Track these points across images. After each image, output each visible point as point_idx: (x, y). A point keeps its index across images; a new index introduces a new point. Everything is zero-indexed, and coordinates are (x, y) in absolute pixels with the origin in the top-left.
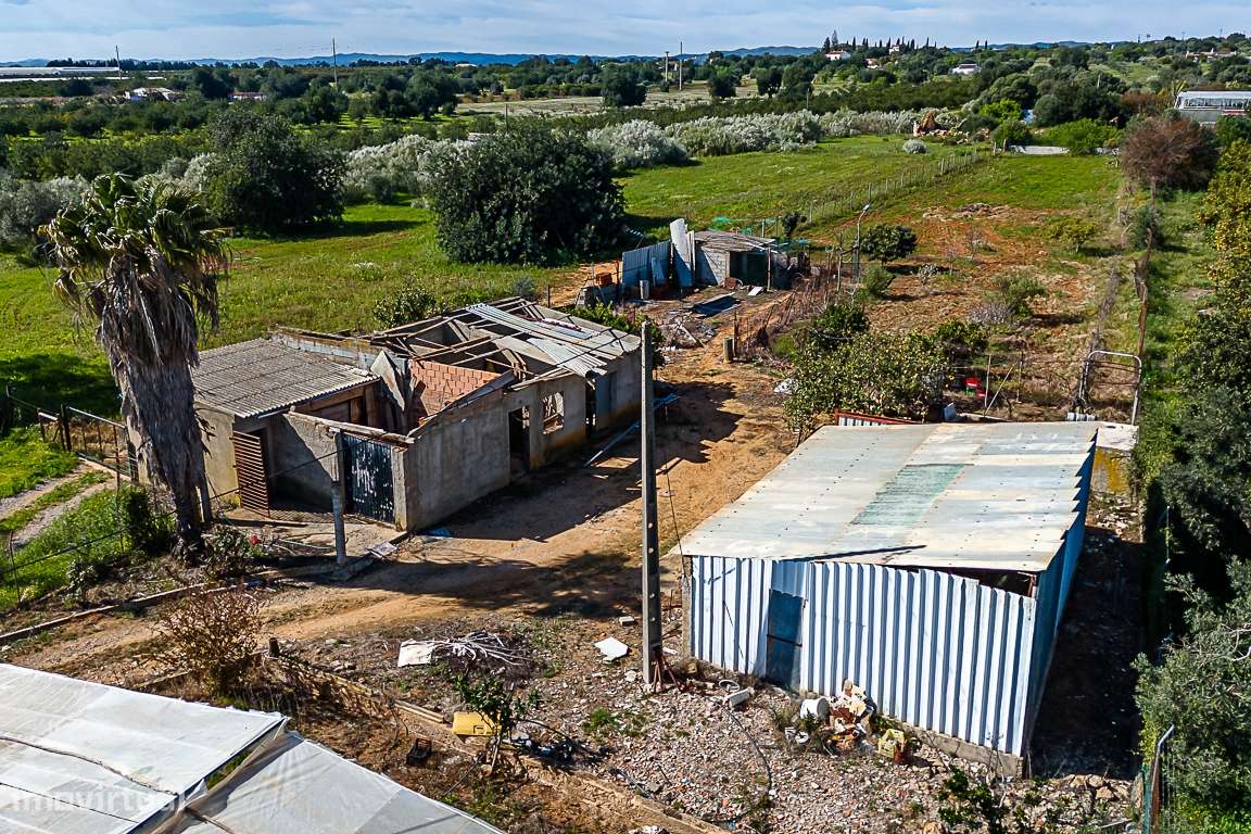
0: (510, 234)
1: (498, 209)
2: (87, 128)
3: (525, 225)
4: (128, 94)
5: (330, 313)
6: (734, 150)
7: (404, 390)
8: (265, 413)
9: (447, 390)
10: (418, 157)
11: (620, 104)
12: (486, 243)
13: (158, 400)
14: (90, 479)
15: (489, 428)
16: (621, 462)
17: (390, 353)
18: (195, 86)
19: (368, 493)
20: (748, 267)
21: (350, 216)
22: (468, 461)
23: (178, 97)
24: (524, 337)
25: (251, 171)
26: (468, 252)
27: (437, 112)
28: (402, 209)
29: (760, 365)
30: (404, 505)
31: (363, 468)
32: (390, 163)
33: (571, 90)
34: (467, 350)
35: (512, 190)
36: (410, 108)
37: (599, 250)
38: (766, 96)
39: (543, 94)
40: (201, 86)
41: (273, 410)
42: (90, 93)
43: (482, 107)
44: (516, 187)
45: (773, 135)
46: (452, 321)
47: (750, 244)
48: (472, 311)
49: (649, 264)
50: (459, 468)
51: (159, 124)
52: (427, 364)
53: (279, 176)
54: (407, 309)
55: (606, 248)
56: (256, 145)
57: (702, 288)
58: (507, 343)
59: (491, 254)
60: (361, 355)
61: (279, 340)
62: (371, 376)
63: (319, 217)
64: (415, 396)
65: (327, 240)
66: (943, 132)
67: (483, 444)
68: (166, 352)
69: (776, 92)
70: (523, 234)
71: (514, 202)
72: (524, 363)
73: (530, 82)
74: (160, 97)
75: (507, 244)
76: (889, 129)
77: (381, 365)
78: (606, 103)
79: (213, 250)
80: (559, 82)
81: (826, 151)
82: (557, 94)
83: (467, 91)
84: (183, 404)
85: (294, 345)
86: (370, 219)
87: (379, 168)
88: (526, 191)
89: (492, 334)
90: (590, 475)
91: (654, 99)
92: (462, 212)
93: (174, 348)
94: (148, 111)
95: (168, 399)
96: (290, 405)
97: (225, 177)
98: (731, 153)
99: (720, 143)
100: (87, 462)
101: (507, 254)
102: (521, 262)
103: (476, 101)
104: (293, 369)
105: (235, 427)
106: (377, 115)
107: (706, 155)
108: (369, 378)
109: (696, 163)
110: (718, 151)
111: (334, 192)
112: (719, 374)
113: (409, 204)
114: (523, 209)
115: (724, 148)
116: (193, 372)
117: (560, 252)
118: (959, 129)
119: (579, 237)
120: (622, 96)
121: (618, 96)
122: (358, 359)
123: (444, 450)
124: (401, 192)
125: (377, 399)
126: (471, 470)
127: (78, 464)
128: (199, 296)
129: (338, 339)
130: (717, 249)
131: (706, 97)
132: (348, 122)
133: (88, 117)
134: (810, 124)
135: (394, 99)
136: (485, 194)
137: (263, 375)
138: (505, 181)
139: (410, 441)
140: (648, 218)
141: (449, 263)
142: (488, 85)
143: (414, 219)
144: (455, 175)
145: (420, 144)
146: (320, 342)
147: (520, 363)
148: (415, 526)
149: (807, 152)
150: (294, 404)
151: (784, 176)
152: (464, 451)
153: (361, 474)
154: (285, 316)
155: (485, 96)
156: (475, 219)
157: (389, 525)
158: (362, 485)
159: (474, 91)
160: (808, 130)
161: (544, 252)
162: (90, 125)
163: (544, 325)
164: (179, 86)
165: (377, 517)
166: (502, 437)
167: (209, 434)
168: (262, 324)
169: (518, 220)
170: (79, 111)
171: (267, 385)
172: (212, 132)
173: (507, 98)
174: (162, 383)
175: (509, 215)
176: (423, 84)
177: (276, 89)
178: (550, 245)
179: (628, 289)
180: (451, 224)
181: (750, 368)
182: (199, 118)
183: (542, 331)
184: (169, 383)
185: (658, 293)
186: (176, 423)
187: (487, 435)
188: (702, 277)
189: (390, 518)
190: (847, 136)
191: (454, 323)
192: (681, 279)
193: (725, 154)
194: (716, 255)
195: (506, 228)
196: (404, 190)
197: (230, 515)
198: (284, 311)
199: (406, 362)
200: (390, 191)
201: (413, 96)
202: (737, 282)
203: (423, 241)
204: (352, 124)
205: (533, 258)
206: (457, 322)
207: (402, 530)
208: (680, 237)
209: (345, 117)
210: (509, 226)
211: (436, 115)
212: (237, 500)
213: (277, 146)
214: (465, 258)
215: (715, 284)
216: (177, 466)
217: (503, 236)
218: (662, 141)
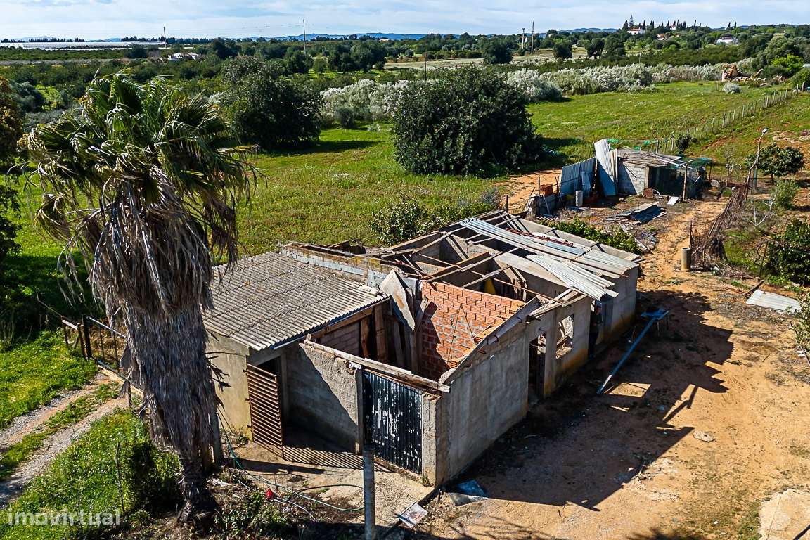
0: (455, 152)
1: (446, 131)
2: (142, 78)
3: (466, 145)
4: (170, 56)
5: (319, 216)
6: (594, 91)
7: (415, 310)
8: (281, 343)
9: (461, 314)
10: (370, 95)
11: (495, 62)
12: (436, 159)
13: (163, 353)
14: (105, 394)
15: (513, 361)
16: (636, 389)
17: (401, 273)
18: (213, 51)
19: (390, 437)
20: (663, 180)
21: (325, 136)
22: (493, 399)
23: (202, 59)
24: (522, 253)
25: (253, 102)
26: (422, 166)
27: (372, 68)
28: (361, 132)
29: (718, 274)
30: (434, 458)
31: (385, 409)
32: (350, 100)
33: (459, 54)
34: (473, 269)
35: (457, 116)
36: (355, 65)
37: (524, 164)
38: (593, 58)
39: (440, 57)
40: (217, 51)
41: (289, 339)
42: (146, 57)
43: (402, 65)
44: (460, 114)
45: (621, 80)
46: (450, 236)
47: (663, 160)
48: (465, 225)
49: (580, 177)
50: (486, 408)
51: (189, 75)
52: (440, 286)
53: (273, 107)
54: (402, 221)
55: (530, 162)
56: (258, 83)
57: (625, 197)
58: (506, 260)
59: (439, 168)
60: (371, 273)
61: (288, 254)
62: (381, 294)
63: (302, 138)
64: (425, 317)
65: (309, 155)
66: (745, 78)
67: (506, 380)
68: (173, 298)
69: (600, 55)
70: (465, 151)
71: (459, 126)
72: (524, 280)
73: (431, 49)
74: (190, 58)
75: (453, 160)
76: (696, 78)
77: (390, 284)
78: (485, 63)
79: (235, 172)
80: (450, 49)
81: (663, 92)
82: (450, 57)
83: (390, 55)
84: (193, 355)
85: (303, 259)
86: (339, 140)
87: (342, 103)
88: (469, 118)
89: (492, 251)
90: (608, 406)
91: (517, 59)
92: (418, 134)
93: (184, 291)
94: (181, 67)
95: (175, 353)
96: (306, 333)
97: (234, 107)
98: (591, 92)
99: (583, 85)
100: (105, 371)
101: (452, 167)
102: (464, 174)
103: (396, 61)
104: (304, 286)
105: (249, 359)
106: (332, 69)
107: (573, 94)
108: (379, 298)
109: (568, 100)
110: (581, 91)
111: (313, 119)
112: (682, 282)
113: (366, 129)
114: (466, 131)
115: (586, 89)
116: (206, 315)
117: (494, 165)
118: (757, 76)
119: (510, 153)
120: (497, 57)
121: (494, 57)
122: (367, 276)
123: (474, 391)
124: (358, 120)
125: (385, 317)
126: (495, 408)
127: (96, 373)
128: (214, 227)
129: (347, 256)
130: (638, 165)
131: (552, 58)
132: (313, 74)
133: (143, 70)
134: (644, 73)
135: (345, 59)
136: (436, 120)
137: (275, 295)
138: (451, 109)
139: (445, 389)
140: (550, 139)
141: (407, 174)
142: (403, 51)
143: (371, 140)
144: (410, 104)
145: (371, 86)
146: (330, 257)
147: (520, 280)
148: (443, 480)
149: (649, 92)
150: (310, 331)
151: (641, 109)
152: (490, 389)
153: (382, 415)
154: (282, 219)
155: (402, 58)
156: (428, 140)
157: (412, 474)
158: (384, 427)
159: (395, 55)
160: (643, 77)
161: (482, 166)
162: (143, 75)
163: (536, 240)
164: (202, 51)
165: (399, 463)
166: (523, 368)
167: (223, 384)
168: (263, 225)
169: (461, 141)
170: (138, 66)
171: (281, 307)
172: (223, 81)
173: (417, 59)
174: (169, 333)
175: (454, 137)
176: (362, 49)
177: (266, 53)
178: (485, 161)
179: (564, 197)
180: (408, 143)
181: (710, 277)
182: (215, 71)
183: (536, 247)
184: (176, 332)
185: (590, 201)
186: (184, 378)
187: (511, 368)
188: (622, 189)
189: (415, 466)
190: (668, 82)
191: (452, 238)
192: (606, 189)
193: (587, 93)
194: (637, 169)
195: (452, 146)
196: (361, 118)
197: (241, 452)
198: (281, 213)
199: (417, 282)
200: (351, 120)
201: (357, 57)
202: (655, 193)
203: (383, 156)
204: (316, 76)
205: (473, 171)
206: (454, 236)
207: (430, 485)
208: (604, 154)
209: (311, 71)
210: (454, 144)
211: (372, 70)
212: (249, 434)
213: (273, 84)
214: (419, 170)
215: (634, 193)
216: (185, 427)
217: (449, 153)
218: (544, 83)
